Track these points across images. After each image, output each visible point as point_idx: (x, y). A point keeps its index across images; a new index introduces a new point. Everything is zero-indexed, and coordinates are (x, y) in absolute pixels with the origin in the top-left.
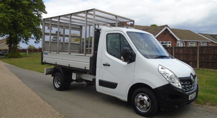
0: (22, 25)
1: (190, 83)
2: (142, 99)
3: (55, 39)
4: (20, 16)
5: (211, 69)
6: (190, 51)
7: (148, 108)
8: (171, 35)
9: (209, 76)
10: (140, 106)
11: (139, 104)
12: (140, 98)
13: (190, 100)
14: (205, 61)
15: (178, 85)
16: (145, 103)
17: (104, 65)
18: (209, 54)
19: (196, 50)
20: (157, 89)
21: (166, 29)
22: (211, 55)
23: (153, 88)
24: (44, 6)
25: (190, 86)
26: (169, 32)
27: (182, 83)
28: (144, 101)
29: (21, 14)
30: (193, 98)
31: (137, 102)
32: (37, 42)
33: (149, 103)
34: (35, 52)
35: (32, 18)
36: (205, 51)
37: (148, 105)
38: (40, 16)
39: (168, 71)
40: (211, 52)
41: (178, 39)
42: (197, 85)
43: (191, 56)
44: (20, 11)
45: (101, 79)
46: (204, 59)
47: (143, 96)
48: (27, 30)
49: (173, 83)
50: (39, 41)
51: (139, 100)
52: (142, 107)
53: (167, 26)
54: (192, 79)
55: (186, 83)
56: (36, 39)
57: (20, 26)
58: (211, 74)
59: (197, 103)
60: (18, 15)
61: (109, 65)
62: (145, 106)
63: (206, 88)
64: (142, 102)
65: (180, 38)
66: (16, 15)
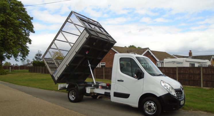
0: (12, 43)
1: (180, 93)
2: (150, 105)
3: (38, 57)
4: (10, 35)
5: (188, 85)
6: (170, 70)
7: (154, 111)
8: (152, 56)
9: (188, 91)
10: (148, 110)
11: (147, 109)
12: (148, 105)
13: (181, 105)
14: (183, 79)
15: (174, 94)
16: (152, 107)
17: (118, 81)
18: (186, 74)
19: (175, 70)
20: (160, 97)
21: (148, 52)
22: (187, 74)
23: (158, 96)
24: (33, 26)
25: (181, 95)
26: (150, 54)
27: (176, 93)
28: (152, 106)
29: (11, 33)
30: (183, 104)
31: (145, 107)
32: (23, 59)
33: (155, 107)
34: (15, 69)
35: (21, 36)
36: (183, 71)
37: (155, 109)
38: (27, 35)
39: (167, 85)
40: (187, 72)
41: (158, 60)
42: (184, 95)
43: (171, 74)
44: (10, 30)
45: (116, 91)
46: (182, 77)
47: (150, 102)
48: (16, 48)
49: (171, 92)
50: (26, 59)
51: (147, 106)
52: (150, 111)
53: (148, 48)
54: (182, 90)
55: (179, 93)
56: (23, 57)
57: (11, 44)
58: (189, 89)
59: (184, 109)
60: (9, 34)
61: (123, 81)
62: (152, 110)
63: (188, 99)
64: (150, 107)
65: (159, 59)
66: (7, 33)
